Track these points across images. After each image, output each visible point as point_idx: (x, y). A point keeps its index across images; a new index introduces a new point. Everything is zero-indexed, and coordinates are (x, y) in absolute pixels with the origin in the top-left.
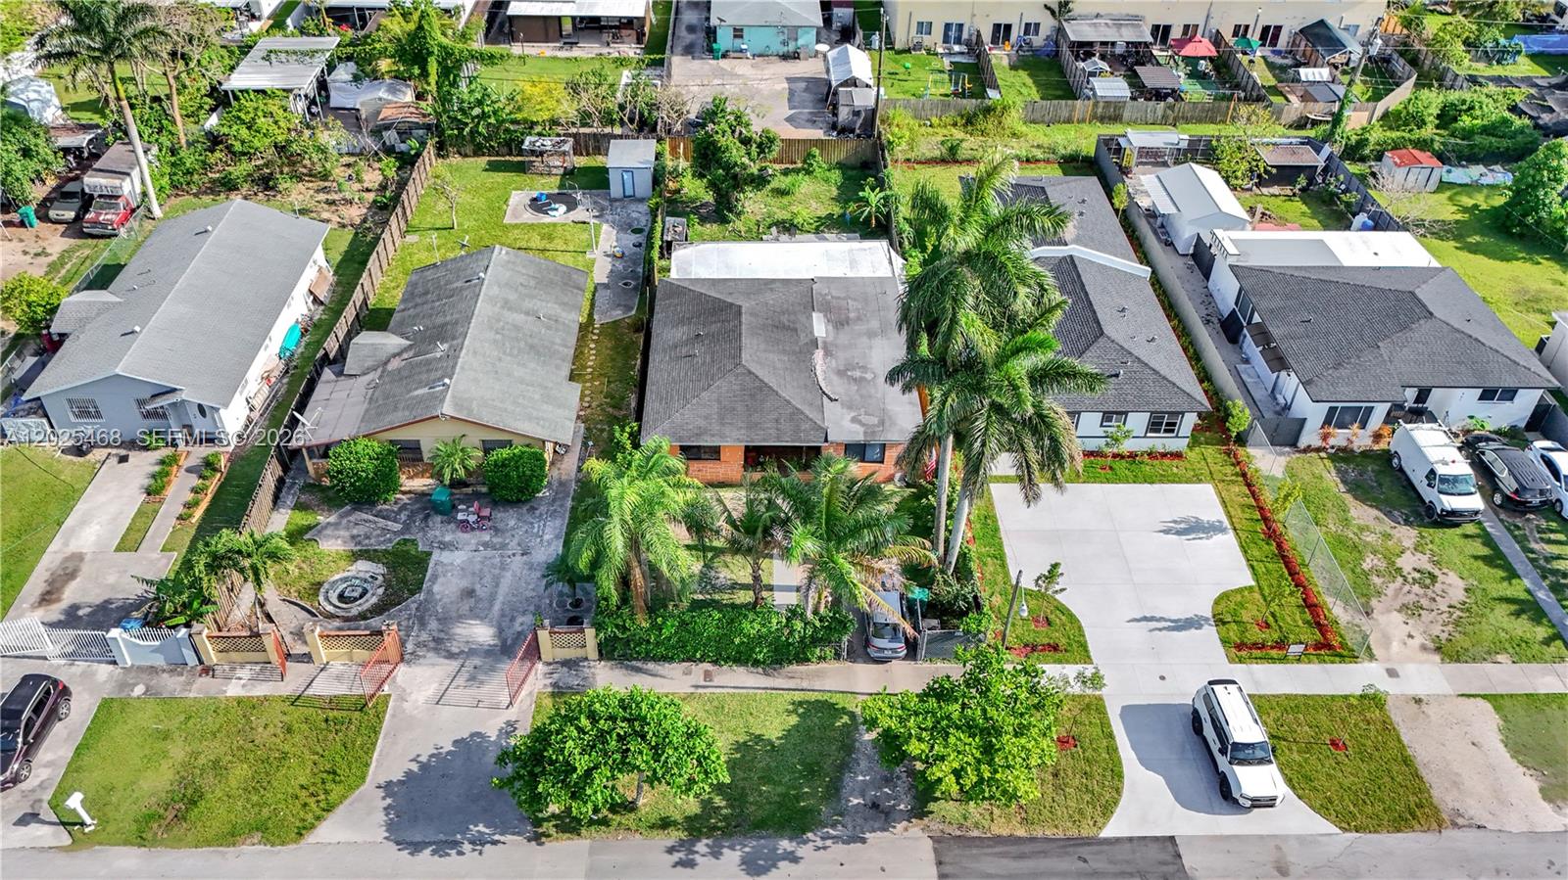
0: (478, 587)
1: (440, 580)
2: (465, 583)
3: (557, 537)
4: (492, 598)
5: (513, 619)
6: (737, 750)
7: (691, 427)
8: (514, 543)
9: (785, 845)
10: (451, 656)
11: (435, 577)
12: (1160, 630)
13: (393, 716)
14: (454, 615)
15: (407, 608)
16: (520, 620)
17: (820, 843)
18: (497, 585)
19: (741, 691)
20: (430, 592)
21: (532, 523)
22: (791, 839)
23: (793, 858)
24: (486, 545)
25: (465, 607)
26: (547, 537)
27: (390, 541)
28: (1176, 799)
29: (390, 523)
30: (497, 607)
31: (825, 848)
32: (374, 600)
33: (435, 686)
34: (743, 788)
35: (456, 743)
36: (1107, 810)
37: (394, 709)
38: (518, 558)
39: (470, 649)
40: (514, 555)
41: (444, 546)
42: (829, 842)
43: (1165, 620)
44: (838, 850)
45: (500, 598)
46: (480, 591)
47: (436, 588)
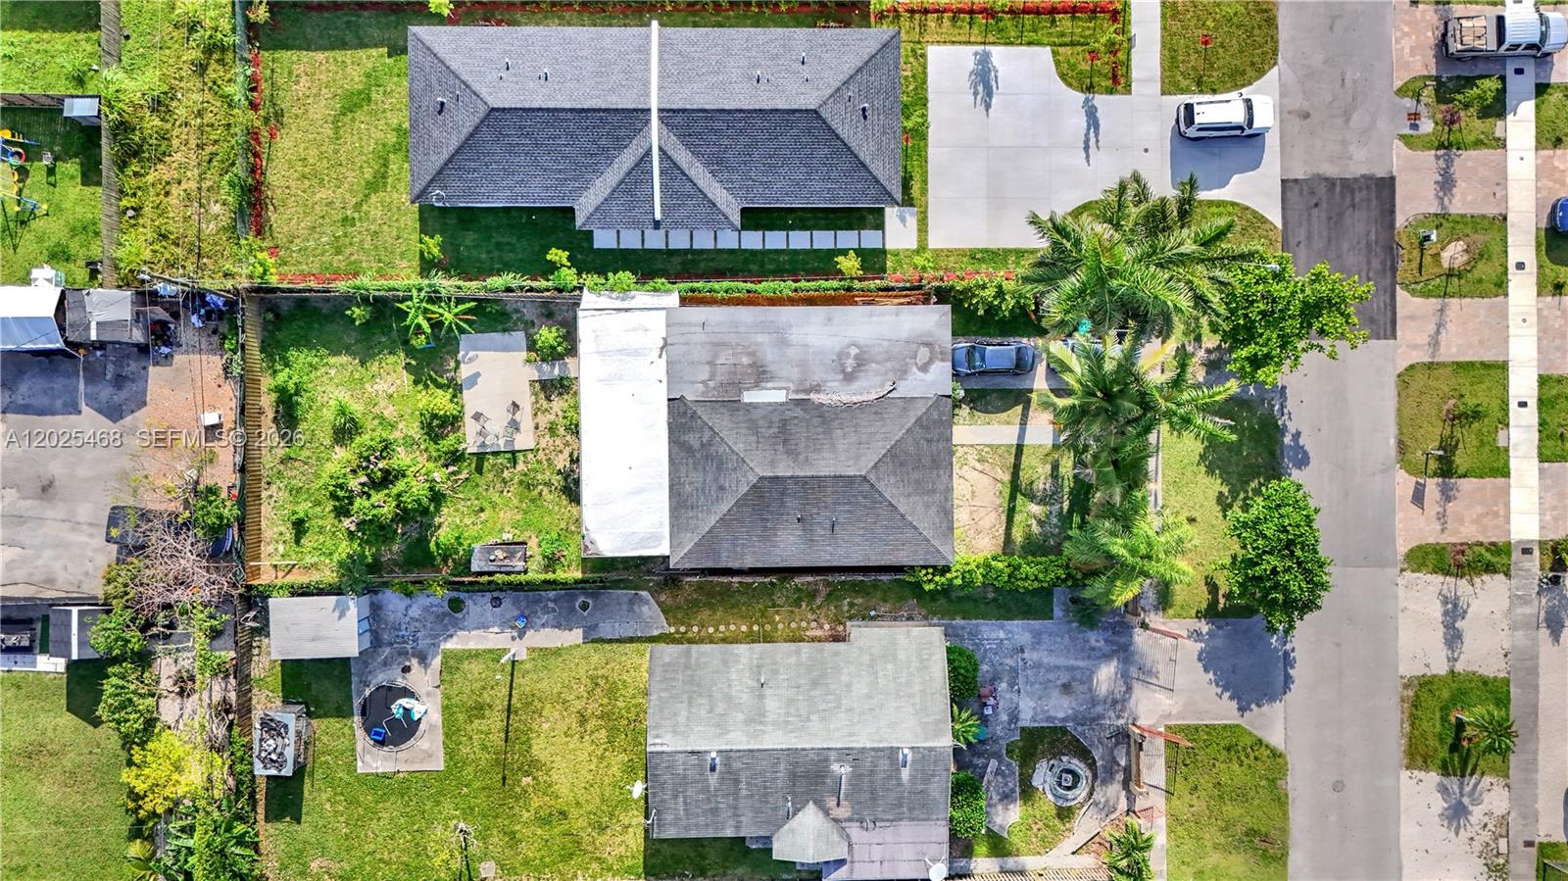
0: (1059, 682)
1: (1052, 713)
2: (1055, 693)
3: (1002, 627)
4: (1072, 669)
5: (1093, 649)
6: (1213, 472)
7: (937, 520)
8: (1010, 662)
9: (1287, 440)
10: (1129, 689)
11: (1049, 719)
12: (1097, 141)
13: (1184, 719)
14: (1089, 695)
15: (1083, 733)
16: (1093, 643)
17: (1286, 417)
18: (1058, 668)
19: (1160, 470)
20: (1064, 720)
21: (986, 650)
22: (1283, 435)
23: (1298, 435)
24: (1011, 685)
25: (1078, 688)
26: (1002, 635)
27: (1009, 765)
28: (1253, 170)
29: (989, 770)
30: (1081, 663)
31: (1290, 414)
32: (1075, 761)
33: (1157, 695)
34: (1245, 466)
35: (1206, 670)
36: (1263, 220)
37: (1177, 719)
38: (1026, 655)
39: (1122, 676)
40: (1023, 660)
41: (1014, 717)
42: (1286, 411)
43: (1087, 135)
44: (1290, 405)
45: (1072, 662)
46: (1064, 678)
47: (1061, 715)
